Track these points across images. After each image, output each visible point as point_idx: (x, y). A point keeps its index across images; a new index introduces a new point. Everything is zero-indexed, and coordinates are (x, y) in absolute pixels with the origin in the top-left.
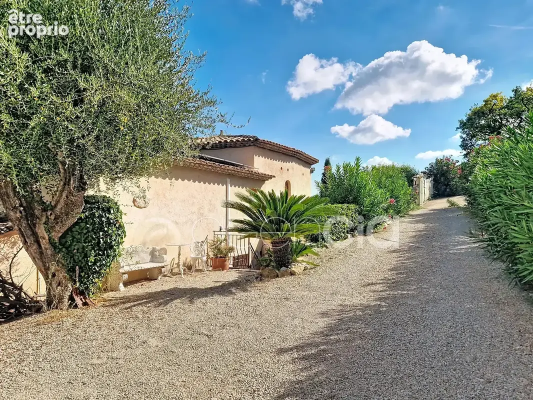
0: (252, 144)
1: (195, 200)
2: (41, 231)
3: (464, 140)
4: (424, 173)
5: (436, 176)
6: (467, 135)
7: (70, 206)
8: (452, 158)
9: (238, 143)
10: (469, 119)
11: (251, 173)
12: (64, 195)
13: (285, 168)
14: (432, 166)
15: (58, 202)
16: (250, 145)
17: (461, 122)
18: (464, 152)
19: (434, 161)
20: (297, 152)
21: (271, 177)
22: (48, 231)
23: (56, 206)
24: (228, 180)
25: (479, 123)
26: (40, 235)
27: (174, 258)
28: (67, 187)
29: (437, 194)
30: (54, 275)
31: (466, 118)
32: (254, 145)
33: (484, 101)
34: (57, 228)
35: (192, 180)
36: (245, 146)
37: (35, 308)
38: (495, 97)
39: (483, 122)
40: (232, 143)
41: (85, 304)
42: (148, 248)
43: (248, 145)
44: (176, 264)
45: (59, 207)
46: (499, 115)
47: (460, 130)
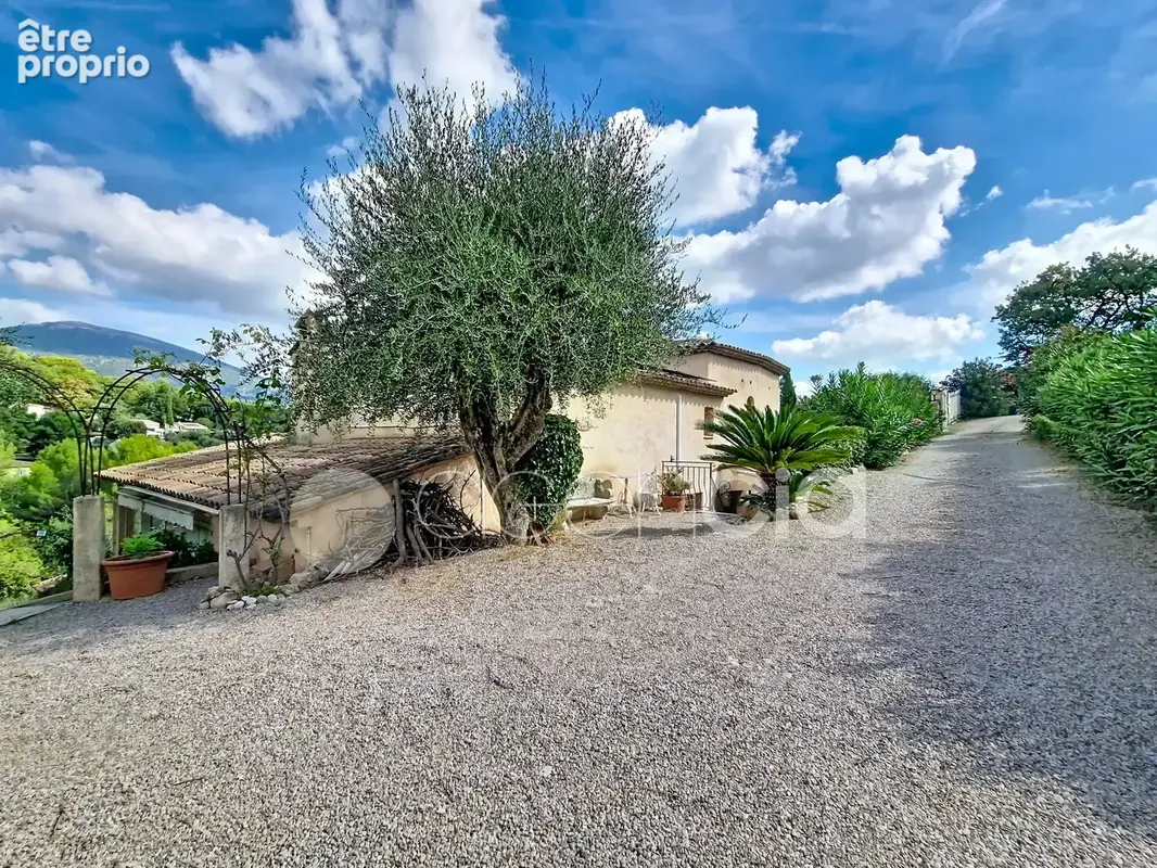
0: (706, 350)
2: (499, 454)
3: (1006, 335)
4: (945, 383)
5: (963, 388)
6: (1011, 327)
7: (530, 426)
8: (990, 361)
11: (708, 387)
12: (526, 414)
13: (747, 381)
14: (958, 374)
15: (517, 422)
16: (704, 351)
17: (1000, 309)
18: (1006, 353)
19: (961, 366)
20: (765, 359)
21: (731, 392)
22: (506, 456)
23: (515, 426)
24: (681, 397)
25: (1030, 309)
26: (497, 459)
28: (530, 404)
29: (967, 414)
30: (509, 505)
31: (1007, 303)
32: (709, 351)
33: (1038, 276)
34: (517, 452)
36: (697, 352)
37: (492, 542)
38: (1057, 269)
39: (1038, 307)
41: (544, 541)
42: (591, 480)
43: (702, 350)
44: (623, 501)
45: (519, 427)
46: (1065, 296)
47: (999, 321)
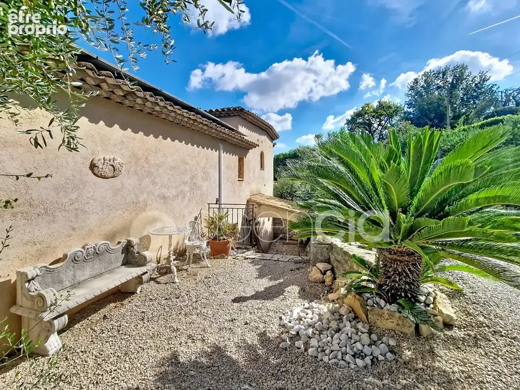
0: (237, 114)
1: (187, 167)
9: (223, 113)
10: (353, 118)
11: (243, 140)
13: (260, 141)
16: (235, 115)
17: (348, 120)
20: (269, 127)
21: (256, 146)
24: (221, 146)
27: (161, 247)
31: (351, 118)
32: (238, 115)
35: (184, 142)
36: (229, 116)
38: (368, 105)
40: (217, 113)
42: (119, 243)
43: (233, 114)
44: (165, 259)
